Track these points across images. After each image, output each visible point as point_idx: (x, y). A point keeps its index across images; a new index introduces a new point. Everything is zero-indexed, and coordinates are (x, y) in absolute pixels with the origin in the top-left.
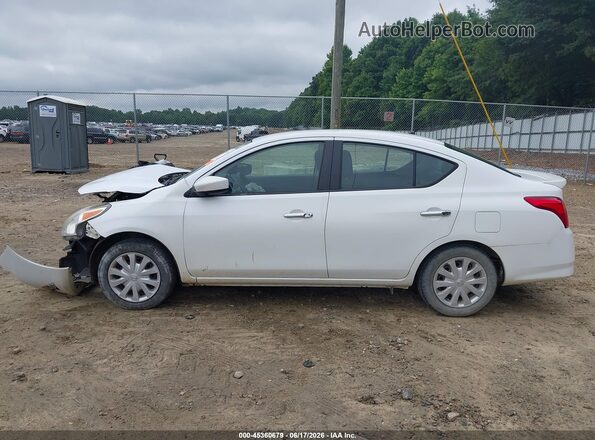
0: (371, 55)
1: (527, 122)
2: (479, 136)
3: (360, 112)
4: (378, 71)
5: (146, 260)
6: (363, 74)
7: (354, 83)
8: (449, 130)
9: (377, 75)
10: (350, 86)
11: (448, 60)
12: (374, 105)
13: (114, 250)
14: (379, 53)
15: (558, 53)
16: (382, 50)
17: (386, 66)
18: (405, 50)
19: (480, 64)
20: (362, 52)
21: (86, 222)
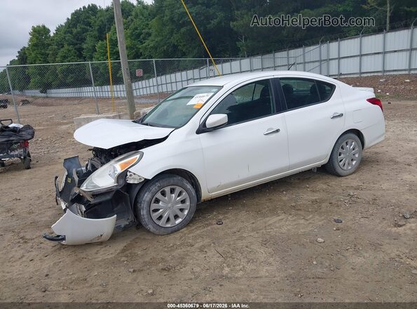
0: (69, 32)
1: (196, 71)
2: (171, 83)
3: (71, 75)
4: (77, 44)
5: (178, 189)
6: (66, 47)
7: (60, 54)
8: (144, 82)
9: (77, 47)
10: (58, 56)
11: (132, 33)
12: (82, 69)
13: (154, 188)
14: (75, 31)
15: (208, 26)
16: (76, 28)
17: (83, 40)
18: (97, 28)
19: (156, 36)
20: (58, 30)
21: (127, 171)
